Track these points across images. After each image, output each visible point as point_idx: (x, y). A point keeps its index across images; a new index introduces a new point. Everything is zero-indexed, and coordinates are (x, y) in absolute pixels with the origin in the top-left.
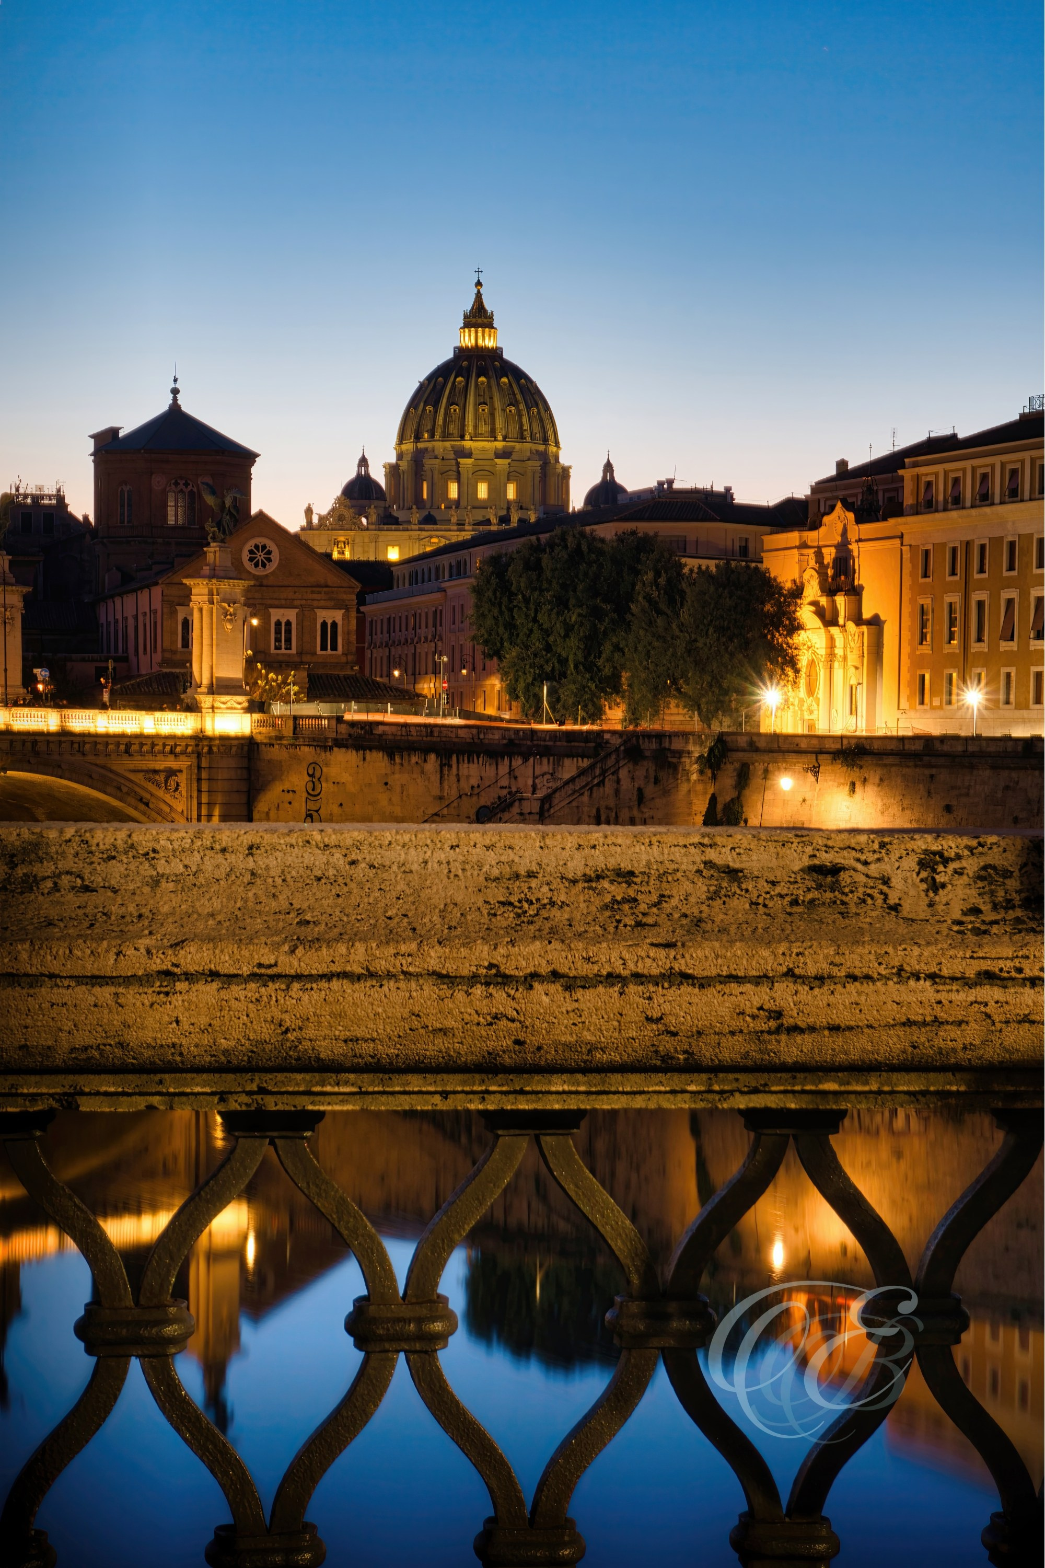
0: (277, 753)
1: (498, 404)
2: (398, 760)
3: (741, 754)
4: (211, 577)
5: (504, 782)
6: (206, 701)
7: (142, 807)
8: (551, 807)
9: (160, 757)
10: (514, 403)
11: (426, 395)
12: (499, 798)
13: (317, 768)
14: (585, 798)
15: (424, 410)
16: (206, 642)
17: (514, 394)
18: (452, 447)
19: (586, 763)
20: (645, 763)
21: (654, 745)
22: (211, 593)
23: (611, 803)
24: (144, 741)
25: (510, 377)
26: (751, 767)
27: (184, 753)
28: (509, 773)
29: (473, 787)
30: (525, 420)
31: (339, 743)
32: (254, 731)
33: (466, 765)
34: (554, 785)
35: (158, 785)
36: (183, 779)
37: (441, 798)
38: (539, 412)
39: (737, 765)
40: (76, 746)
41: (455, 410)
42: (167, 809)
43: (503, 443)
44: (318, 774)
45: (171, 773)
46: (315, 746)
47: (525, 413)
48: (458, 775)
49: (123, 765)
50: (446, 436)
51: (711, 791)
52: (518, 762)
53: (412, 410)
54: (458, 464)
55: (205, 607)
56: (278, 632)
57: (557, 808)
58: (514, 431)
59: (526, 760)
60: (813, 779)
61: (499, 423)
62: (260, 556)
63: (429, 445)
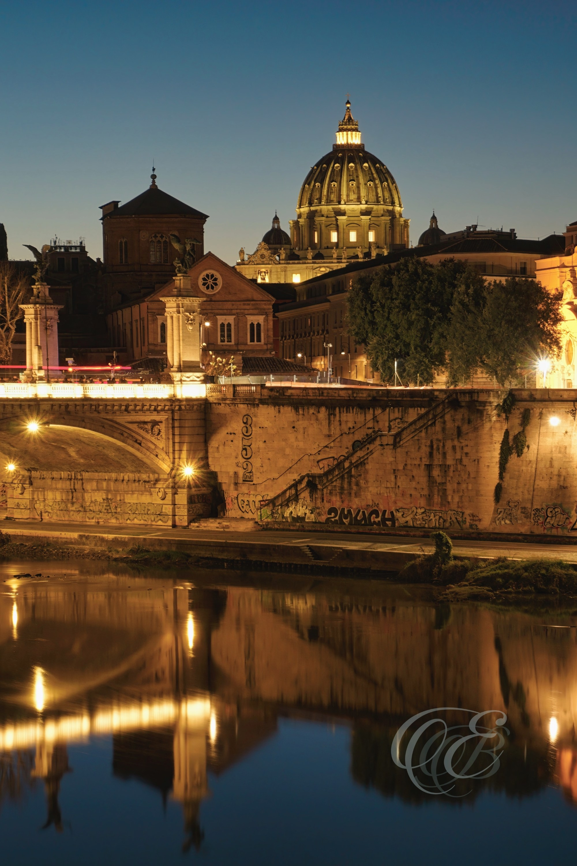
0: (223, 409)
1: (362, 180)
2: (301, 412)
3: (525, 403)
4: (177, 296)
5: (370, 425)
6: (177, 376)
7: (137, 446)
8: (400, 440)
9: (148, 413)
10: (372, 180)
11: (315, 176)
12: (367, 435)
13: (249, 418)
14: (423, 434)
15: (314, 186)
16: (176, 338)
17: (372, 174)
18: (333, 209)
19: (423, 411)
20: (462, 410)
21: (467, 399)
22: (178, 306)
23: (440, 436)
24: (137, 403)
25: (369, 163)
26: (531, 411)
27: (163, 410)
28: (373, 419)
29: (350, 428)
30: (379, 190)
31: (263, 402)
32: (208, 395)
33: (345, 414)
34: (402, 426)
35: (147, 431)
36: (162, 427)
37: (329, 436)
38: (388, 185)
39: (522, 410)
40: (94, 407)
41: (334, 185)
42: (153, 447)
43: (366, 206)
44: (249, 422)
45: (155, 423)
46: (247, 404)
47: (379, 185)
48: (340, 421)
49: (123, 419)
50: (329, 202)
51: (505, 427)
52: (378, 411)
53: (307, 186)
54: (337, 220)
55: (175, 315)
56: (222, 330)
57: (405, 441)
58: (372, 198)
59: (384, 410)
60: (572, 418)
61: (363, 193)
62: (210, 282)
63: (318, 208)
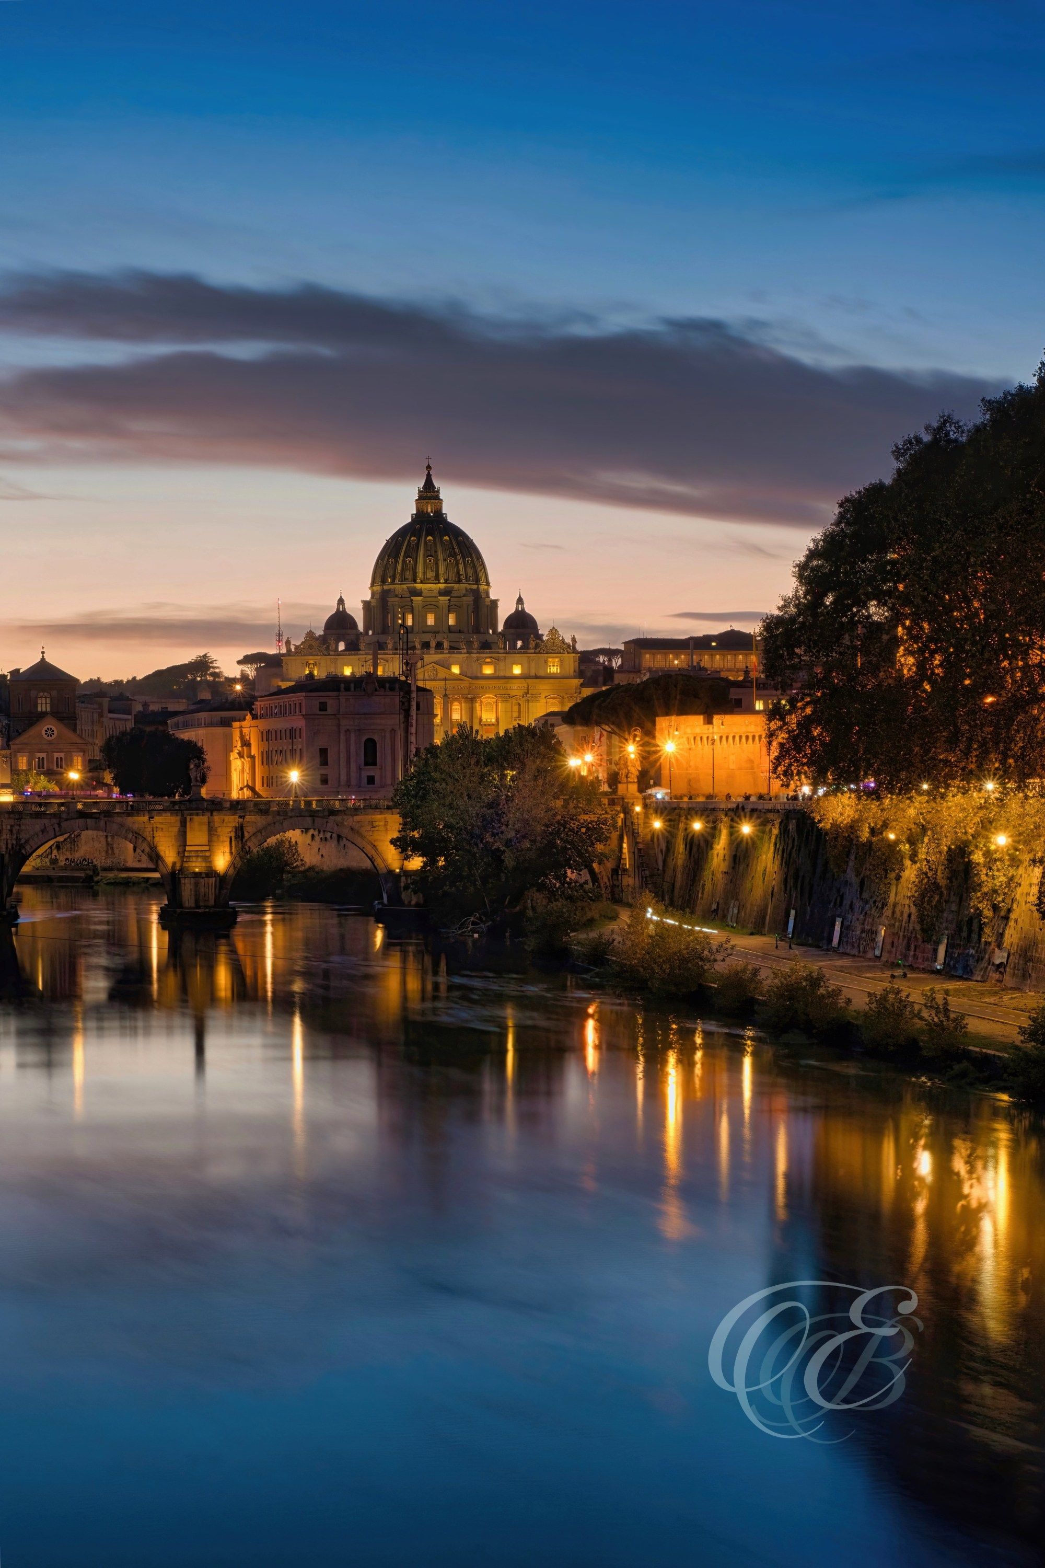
1: (440, 556)
10: (453, 555)
11: (390, 550)
15: (389, 561)
17: (453, 549)
18: (408, 588)
25: (451, 535)
30: (461, 567)
38: (472, 561)
41: (410, 561)
43: (445, 585)
47: (461, 560)
50: (403, 580)
53: (381, 561)
54: (412, 600)
58: (452, 575)
61: (442, 570)
63: (392, 587)
